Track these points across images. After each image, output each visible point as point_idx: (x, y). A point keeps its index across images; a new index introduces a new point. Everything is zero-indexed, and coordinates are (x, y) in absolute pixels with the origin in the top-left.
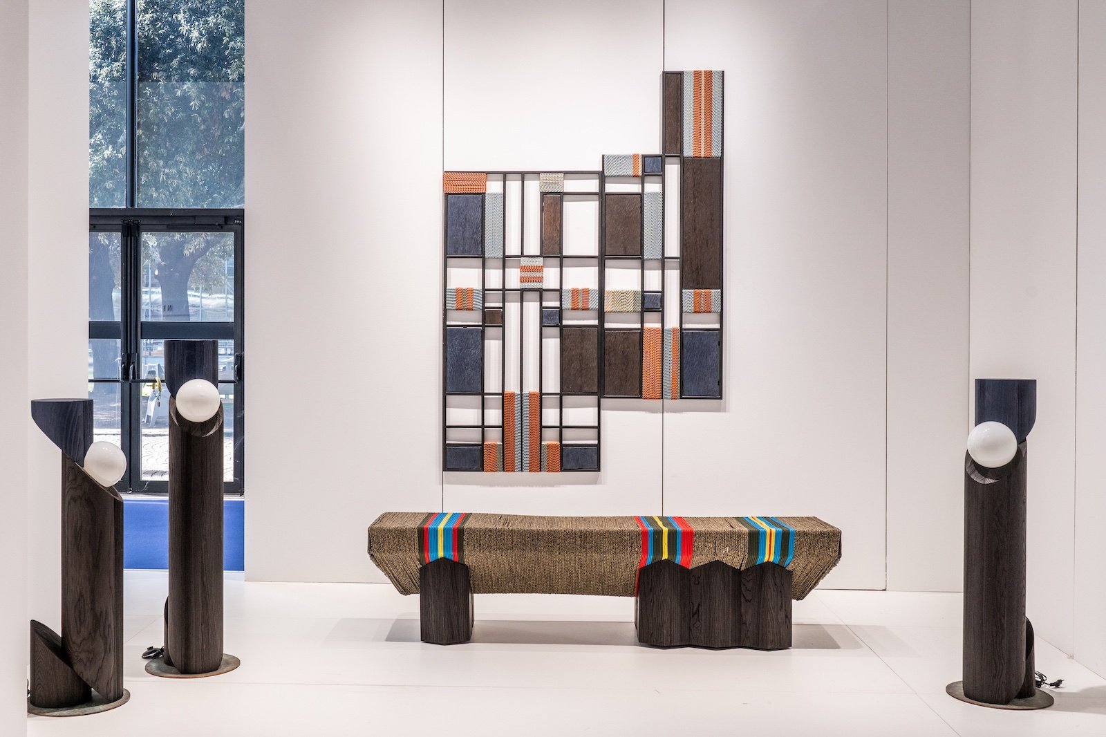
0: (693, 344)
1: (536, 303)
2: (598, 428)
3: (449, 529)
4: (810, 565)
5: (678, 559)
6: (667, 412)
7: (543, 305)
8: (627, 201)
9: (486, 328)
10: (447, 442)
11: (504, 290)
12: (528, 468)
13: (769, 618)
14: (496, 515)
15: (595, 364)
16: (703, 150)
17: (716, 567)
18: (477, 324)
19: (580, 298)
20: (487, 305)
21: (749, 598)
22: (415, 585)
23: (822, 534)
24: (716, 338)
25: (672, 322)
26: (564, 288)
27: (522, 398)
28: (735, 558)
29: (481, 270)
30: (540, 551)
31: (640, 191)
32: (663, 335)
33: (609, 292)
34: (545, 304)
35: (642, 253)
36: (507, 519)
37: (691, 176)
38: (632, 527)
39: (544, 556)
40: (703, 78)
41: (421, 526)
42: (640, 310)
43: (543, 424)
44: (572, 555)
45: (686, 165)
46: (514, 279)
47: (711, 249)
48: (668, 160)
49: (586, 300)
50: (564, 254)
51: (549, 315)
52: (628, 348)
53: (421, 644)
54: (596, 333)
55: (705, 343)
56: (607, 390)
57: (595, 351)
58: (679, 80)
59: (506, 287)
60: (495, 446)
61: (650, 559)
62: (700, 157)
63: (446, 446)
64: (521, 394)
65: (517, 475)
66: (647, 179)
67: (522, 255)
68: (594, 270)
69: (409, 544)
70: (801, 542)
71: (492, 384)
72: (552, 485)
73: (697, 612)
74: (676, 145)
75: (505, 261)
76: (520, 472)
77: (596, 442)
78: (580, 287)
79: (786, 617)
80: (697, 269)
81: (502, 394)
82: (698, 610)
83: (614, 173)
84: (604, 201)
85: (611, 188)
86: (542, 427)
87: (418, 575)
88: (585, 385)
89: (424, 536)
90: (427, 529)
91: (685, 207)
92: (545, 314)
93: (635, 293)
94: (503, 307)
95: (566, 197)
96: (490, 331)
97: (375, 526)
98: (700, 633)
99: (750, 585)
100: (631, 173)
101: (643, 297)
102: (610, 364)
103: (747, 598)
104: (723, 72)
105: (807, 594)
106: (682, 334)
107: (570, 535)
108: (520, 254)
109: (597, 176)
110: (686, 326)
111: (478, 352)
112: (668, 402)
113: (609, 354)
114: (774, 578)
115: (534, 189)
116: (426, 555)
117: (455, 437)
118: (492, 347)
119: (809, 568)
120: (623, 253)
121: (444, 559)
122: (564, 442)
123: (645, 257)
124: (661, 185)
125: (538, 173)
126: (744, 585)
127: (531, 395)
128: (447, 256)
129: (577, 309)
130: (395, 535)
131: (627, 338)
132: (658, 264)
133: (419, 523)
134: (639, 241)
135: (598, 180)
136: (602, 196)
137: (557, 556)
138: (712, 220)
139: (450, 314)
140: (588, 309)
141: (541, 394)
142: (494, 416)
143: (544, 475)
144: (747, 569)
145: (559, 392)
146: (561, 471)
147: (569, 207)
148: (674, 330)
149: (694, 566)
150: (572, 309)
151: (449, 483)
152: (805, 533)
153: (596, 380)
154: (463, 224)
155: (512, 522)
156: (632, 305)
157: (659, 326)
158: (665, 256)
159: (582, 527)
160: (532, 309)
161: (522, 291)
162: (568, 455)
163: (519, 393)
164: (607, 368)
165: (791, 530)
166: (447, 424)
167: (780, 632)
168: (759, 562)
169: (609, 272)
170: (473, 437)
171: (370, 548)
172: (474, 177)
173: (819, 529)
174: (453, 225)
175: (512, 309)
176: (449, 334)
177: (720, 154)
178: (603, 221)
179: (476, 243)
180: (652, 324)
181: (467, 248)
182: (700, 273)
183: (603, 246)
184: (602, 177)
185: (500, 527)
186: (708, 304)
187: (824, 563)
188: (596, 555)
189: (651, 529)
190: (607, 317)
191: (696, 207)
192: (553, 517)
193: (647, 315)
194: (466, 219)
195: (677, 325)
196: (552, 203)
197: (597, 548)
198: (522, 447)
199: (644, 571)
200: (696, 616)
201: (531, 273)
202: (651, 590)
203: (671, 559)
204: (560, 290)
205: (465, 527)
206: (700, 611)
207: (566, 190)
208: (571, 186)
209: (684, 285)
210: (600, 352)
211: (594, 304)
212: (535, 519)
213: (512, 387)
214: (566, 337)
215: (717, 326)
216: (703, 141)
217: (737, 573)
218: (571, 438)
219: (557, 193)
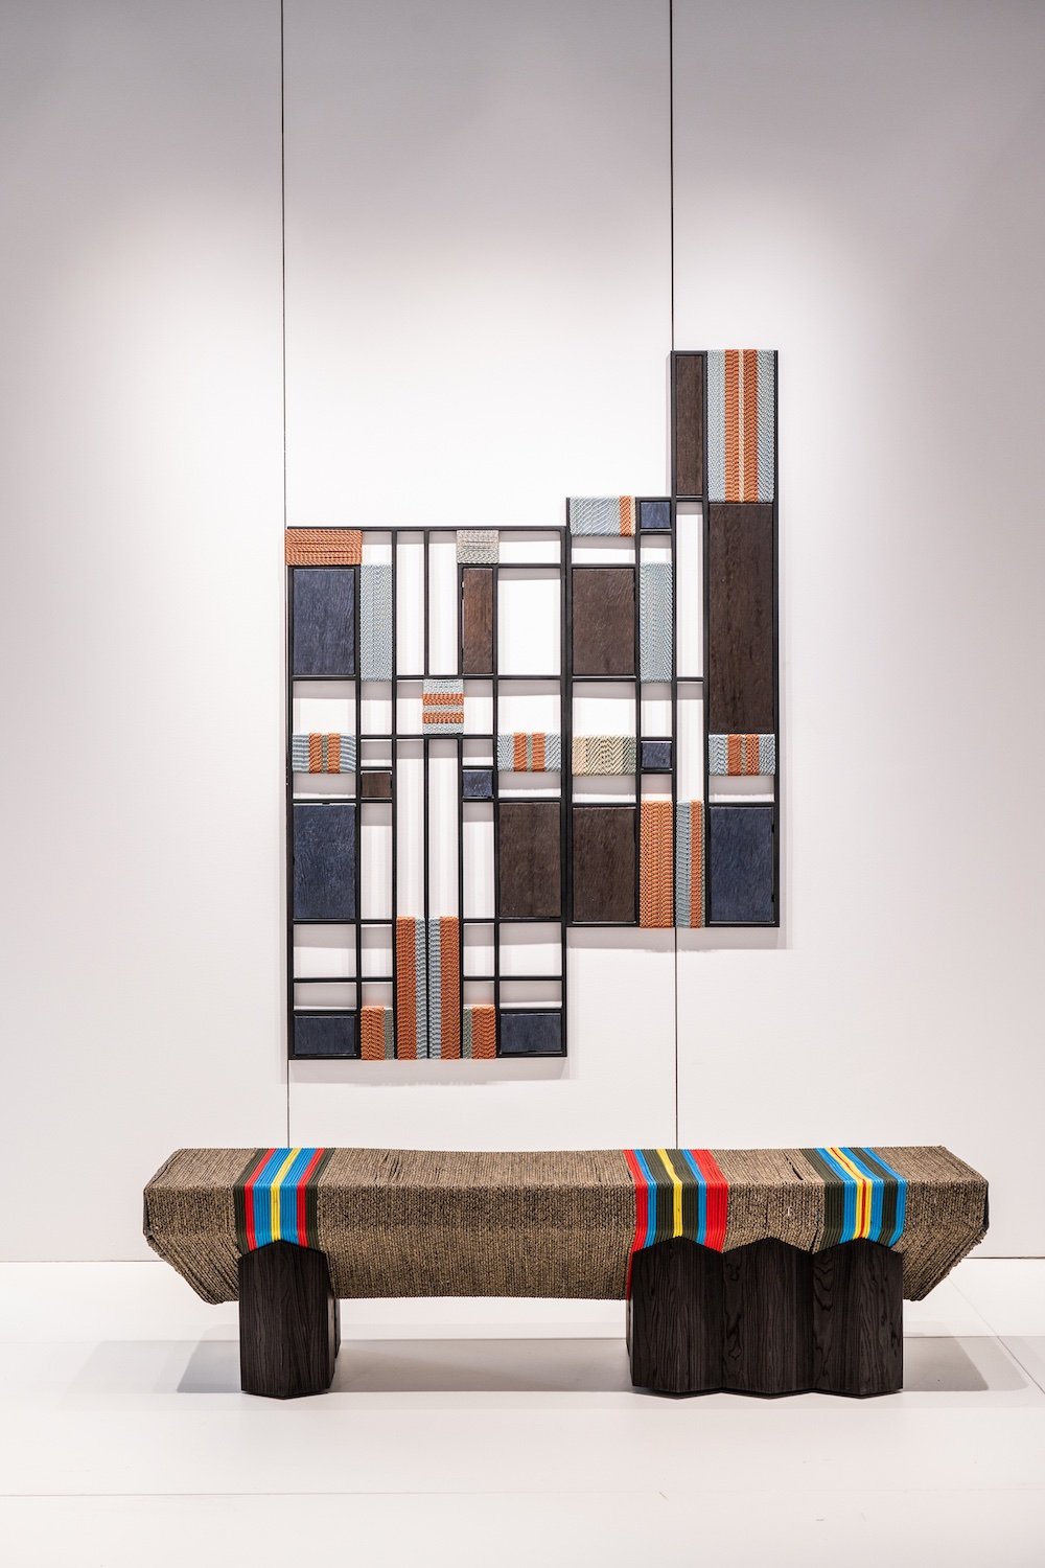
0: (729, 829)
1: (451, 760)
2: (563, 979)
3: (291, 1189)
4: (934, 1243)
5: (702, 1236)
6: (684, 950)
7: (464, 764)
8: (610, 580)
9: (363, 805)
10: (296, 1008)
11: (394, 737)
12: (439, 1052)
13: (862, 1338)
14: (378, 1151)
15: (555, 866)
16: (742, 489)
17: (769, 1247)
18: (346, 797)
19: (529, 750)
20: (364, 763)
21: (827, 1302)
22: (231, 1288)
23: (955, 1189)
24: (769, 817)
25: (691, 790)
26: (501, 731)
27: (427, 928)
28: (803, 1233)
29: (354, 701)
30: (454, 1226)
31: (634, 562)
32: (675, 816)
33: (578, 739)
34: (467, 761)
35: (637, 671)
36: (396, 1160)
37: (722, 534)
38: (619, 1178)
39: (462, 1235)
40: (741, 363)
41: (241, 1184)
42: (634, 770)
43: (466, 974)
44: (513, 1232)
45: (712, 515)
46: (412, 716)
47: (758, 664)
48: (681, 507)
49: (540, 754)
50: (500, 673)
51: (475, 781)
52: (614, 837)
53: (242, 1398)
54: (557, 812)
55: (748, 828)
56: (577, 913)
57: (557, 844)
58: (699, 367)
59: (399, 732)
60: (380, 1013)
61: (650, 1237)
62: (737, 502)
63: (293, 1016)
64: (427, 922)
65: (420, 1065)
66: (645, 540)
67: (426, 675)
68: (554, 702)
69: (219, 1217)
70: (918, 1204)
71: (375, 903)
72: (481, 1081)
73: (735, 1330)
74: (695, 480)
75: (395, 683)
76: (426, 1059)
77: (559, 1005)
78: (529, 730)
79: (893, 1335)
80: (734, 698)
81: (393, 921)
82: (737, 1325)
83: (587, 530)
84: (569, 578)
85: (581, 556)
86: (463, 979)
87: (236, 1269)
88: (539, 904)
89: (245, 1203)
90: (250, 1190)
91: (711, 588)
92: (467, 778)
93: (626, 741)
94: (394, 768)
95: (502, 572)
96: (371, 811)
97: (155, 1186)
98: (742, 1368)
99: (828, 1280)
100: (617, 529)
101: (640, 748)
102: (582, 868)
103: (824, 1303)
104: (776, 353)
105: (929, 1291)
106: (708, 812)
107: (507, 1196)
108: (423, 674)
109: (556, 535)
110: (714, 798)
111: (350, 847)
112: (684, 933)
113: (580, 850)
114: (872, 1268)
115: (446, 558)
116: (249, 1237)
117: (311, 999)
118: (374, 838)
119: (931, 1247)
120: (603, 670)
121: (282, 1242)
122: (502, 1006)
123: (643, 678)
124: (670, 550)
125: (454, 529)
126: (819, 1280)
127: (443, 923)
128: (293, 677)
129: (524, 770)
130: (192, 1202)
131: (613, 821)
132: (666, 690)
133: (237, 1175)
134: (633, 651)
135: (559, 543)
136: (568, 571)
137: (484, 1233)
138: (760, 613)
139: (300, 780)
140: (543, 770)
141: (462, 921)
142: (378, 961)
143: (467, 1063)
144: (823, 1253)
145: (493, 916)
146: (498, 1056)
147: (510, 592)
148: (695, 806)
149: (730, 1248)
150: (515, 770)
151: (299, 1080)
152: (924, 1187)
153: (558, 895)
154: (321, 620)
155: (405, 1168)
156: (620, 762)
157: (668, 798)
158: (678, 675)
159: (531, 1181)
160: (445, 770)
161: (427, 739)
162: (509, 1028)
163: (423, 919)
164: (577, 874)
165: (900, 1180)
166: (295, 976)
167: (882, 1362)
168: (843, 1240)
169: (578, 703)
170: (340, 998)
171: (148, 1224)
172: (343, 536)
173: (950, 1178)
174: (303, 621)
175: (409, 771)
176: (298, 817)
177: (772, 497)
178: (569, 614)
179: (345, 655)
180: (655, 795)
181: (328, 662)
182: (739, 705)
183: (570, 658)
184: (566, 537)
185: (382, 1183)
186: (754, 759)
187: (959, 1239)
188: (555, 1232)
189: (652, 1182)
190: (577, 783)
191: (731, 590)
192: (480, 1155)
193: (647, 780)
194: (326, 611)
195: (699, 797)
196: (477, 583)
197: (556, 1218)
198: (428, 1015)
199: (641, 1258)
200: (733, 1338)
201: (443, 707)
202: (653, 1292)
203: (689, 1235)
204: (494, 737)
205: (320, 1184)
206: (741, 1327)
207: (502, 561)
208: (511, 552)
209: (709, 727)
210: (564, 845)
211: (553, 760)
212: (448, 1160)
213: (411, 909)
214: (506, 820)
215: (770, 798)
216: (741, 474)
217: (805, 1257)
218: (516, 998)
219: (488, 566)
